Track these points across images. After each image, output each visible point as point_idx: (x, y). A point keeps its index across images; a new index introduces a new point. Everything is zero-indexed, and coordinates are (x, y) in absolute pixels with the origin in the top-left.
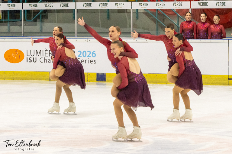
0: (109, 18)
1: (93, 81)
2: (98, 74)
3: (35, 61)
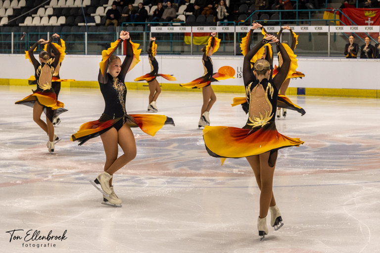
0: (310, 40)
1: (294, 94)
2: (298, 89)
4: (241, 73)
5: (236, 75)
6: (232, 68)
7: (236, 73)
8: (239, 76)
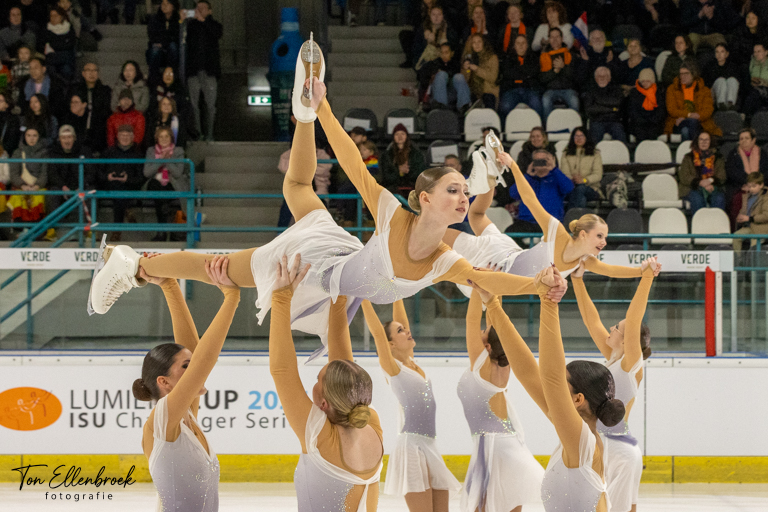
3: (99, 422)
4: (84, 410)
5: (64, 417)
6: (47, 395)
7: (66, 410)
8: (77, 422)
